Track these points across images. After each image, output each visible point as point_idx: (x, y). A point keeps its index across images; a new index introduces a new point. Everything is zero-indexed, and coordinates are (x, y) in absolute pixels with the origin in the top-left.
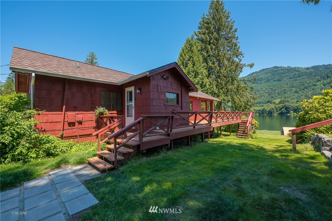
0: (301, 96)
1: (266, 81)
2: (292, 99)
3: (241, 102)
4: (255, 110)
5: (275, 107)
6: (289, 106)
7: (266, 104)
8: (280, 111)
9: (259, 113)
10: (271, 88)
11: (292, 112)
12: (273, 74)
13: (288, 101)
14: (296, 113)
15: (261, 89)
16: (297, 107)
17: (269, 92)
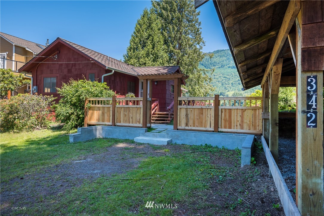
3: (200, 93)
17: (223, 81)
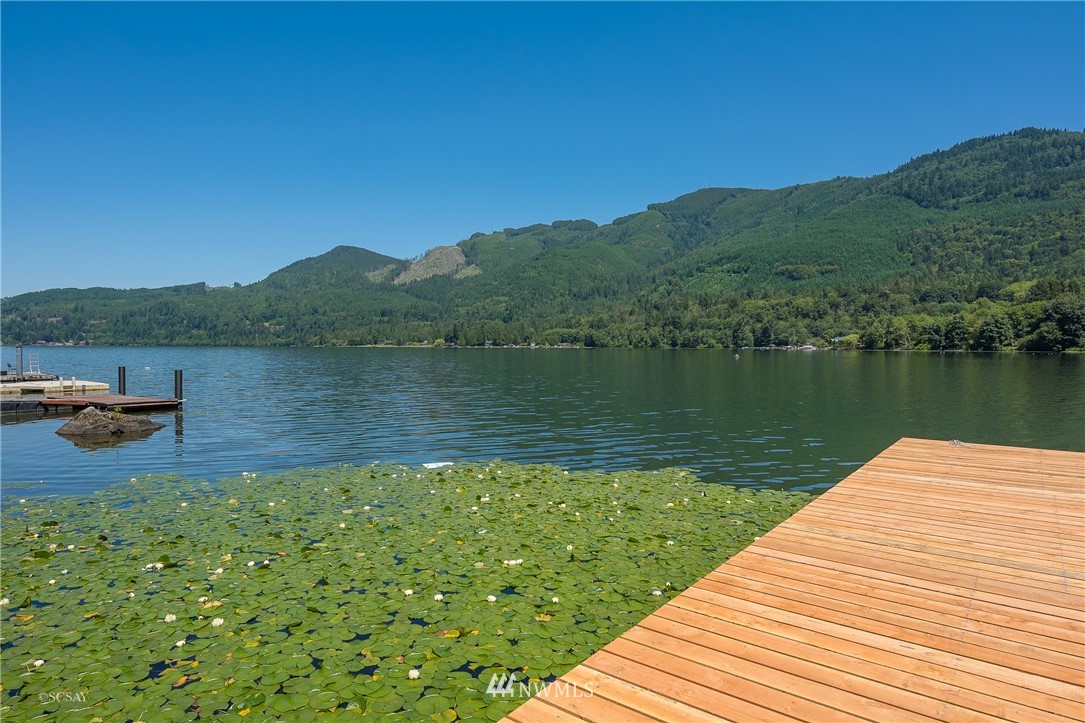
1: (980, 195)
4: (913, 328)
5: (1010, 317)
6: (1078, 312)
7: (970, 302)
8: (1034, 336)
9: (930, 341)
10: (1000, 227)
12: (1014, 166)
13: (1073, 289)
15: (952, 235)
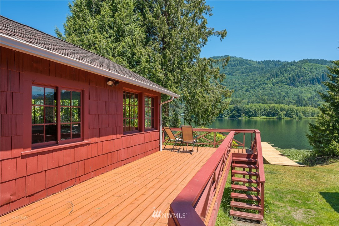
0: (252, 95)
2: (243, 99)
6: (241, 108)
8: (231, 114)
11: (244, 115)
13: (240, 102)
14: (248, 116)
16: (249, 109)
